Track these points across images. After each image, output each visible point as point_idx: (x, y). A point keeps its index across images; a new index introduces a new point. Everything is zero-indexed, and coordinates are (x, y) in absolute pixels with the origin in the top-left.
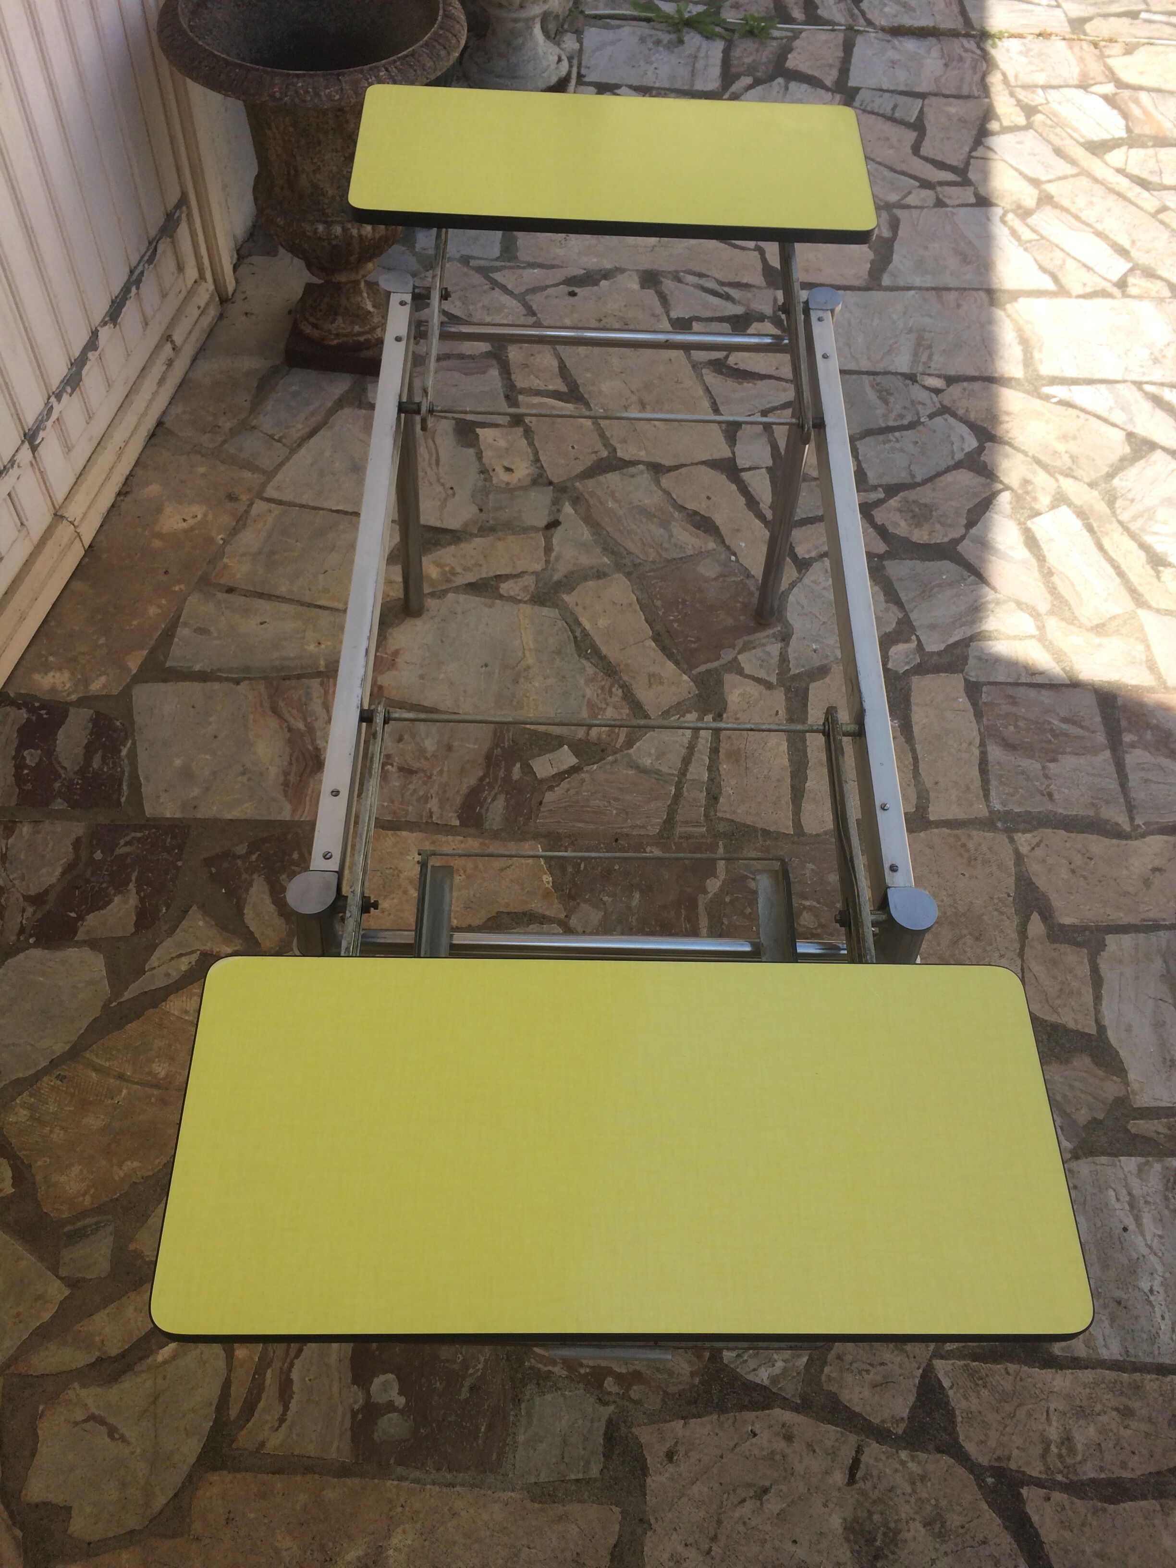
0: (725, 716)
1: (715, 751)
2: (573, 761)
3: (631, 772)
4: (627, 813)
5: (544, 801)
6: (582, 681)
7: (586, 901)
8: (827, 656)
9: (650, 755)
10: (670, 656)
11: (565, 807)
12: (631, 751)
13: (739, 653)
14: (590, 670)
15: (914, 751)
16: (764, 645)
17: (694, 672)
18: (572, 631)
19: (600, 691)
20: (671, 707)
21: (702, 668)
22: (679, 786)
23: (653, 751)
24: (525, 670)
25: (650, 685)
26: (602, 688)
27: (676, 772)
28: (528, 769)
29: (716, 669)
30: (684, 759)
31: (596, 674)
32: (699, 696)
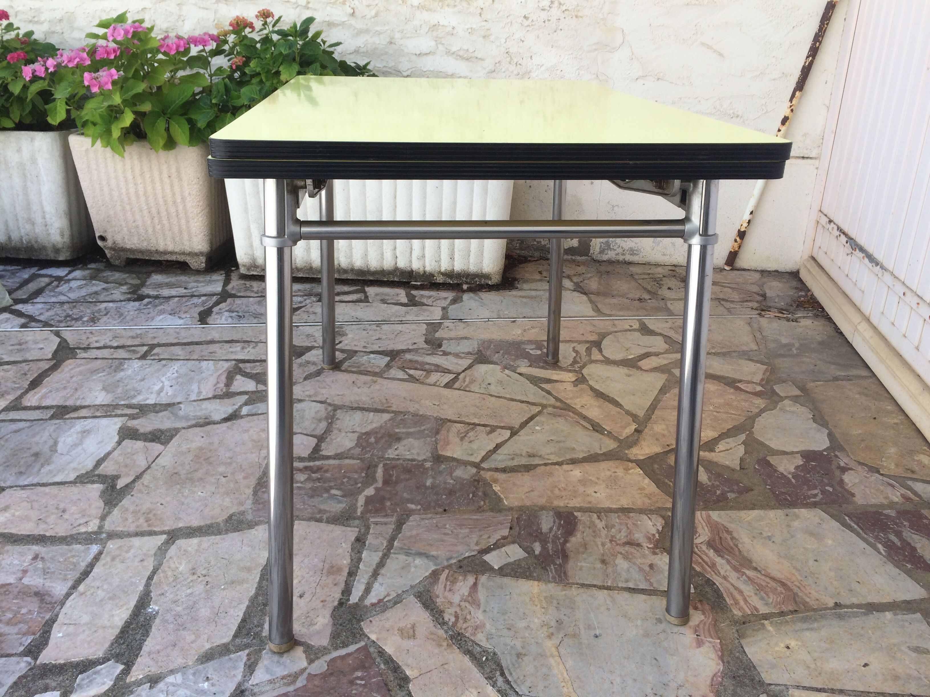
0: (336, 603)
1: (352, 574)
2: (487, 558)
3: (434, 553)
4: (437, 526)
5: (508, 530)
6: (488, 626)
7: (466, 479)
8: (194, 674)
9: (416, 567)
10: (389, 661)
11: (490, 527)
12: (433, 568)
13: (305, 669)
14: (480, 638)
15: (148, 585)
16: (271, 682)
17: (362, 644)
18: (508, 682)
19: (468, 617)
20: (391, 607)
21: (352, 648)
22: (390, 546)
23: (413, 569)
24: (552, 634)
25: (413, 626)
26: (465, 620)
27: (393, 555)
28: (529, 550)
29: (336, 649)
30: (383, 566)
31: (474, 634)
32: (360, 620)
